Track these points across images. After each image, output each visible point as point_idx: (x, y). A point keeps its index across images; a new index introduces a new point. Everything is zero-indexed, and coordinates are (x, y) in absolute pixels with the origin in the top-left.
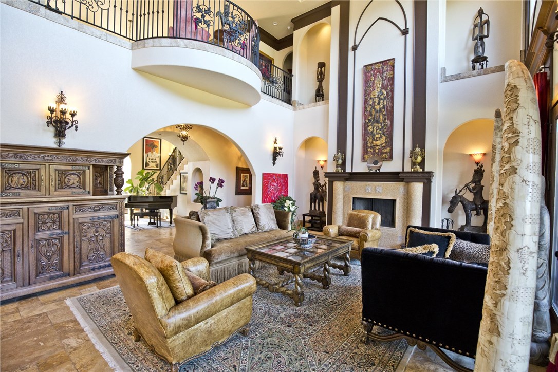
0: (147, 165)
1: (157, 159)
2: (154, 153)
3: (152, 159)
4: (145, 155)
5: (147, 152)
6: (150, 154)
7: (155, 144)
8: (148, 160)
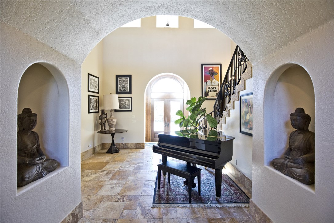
0: (207, 94)
1: (217, 87)
2: (214, 81)
3: (212, 88)
4: (204, 84)
5: (206, 81)
6: (209, 82)
7: (215, 70)
8: (207, 89)
